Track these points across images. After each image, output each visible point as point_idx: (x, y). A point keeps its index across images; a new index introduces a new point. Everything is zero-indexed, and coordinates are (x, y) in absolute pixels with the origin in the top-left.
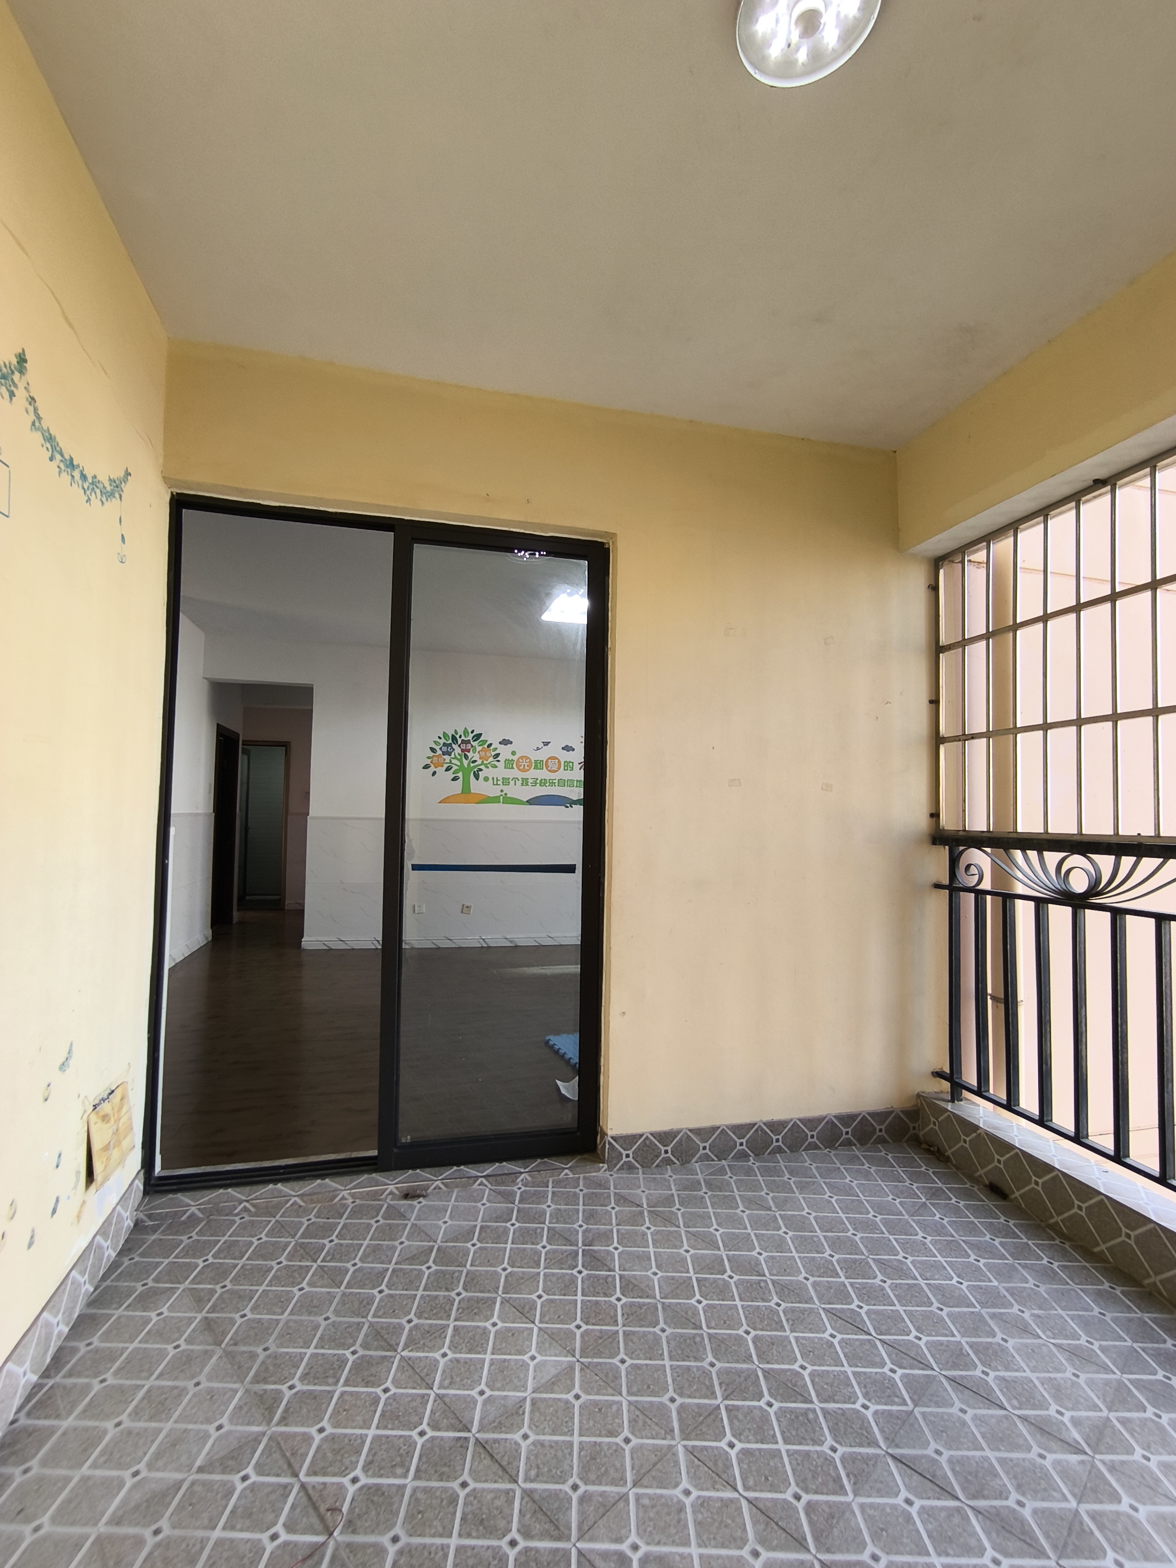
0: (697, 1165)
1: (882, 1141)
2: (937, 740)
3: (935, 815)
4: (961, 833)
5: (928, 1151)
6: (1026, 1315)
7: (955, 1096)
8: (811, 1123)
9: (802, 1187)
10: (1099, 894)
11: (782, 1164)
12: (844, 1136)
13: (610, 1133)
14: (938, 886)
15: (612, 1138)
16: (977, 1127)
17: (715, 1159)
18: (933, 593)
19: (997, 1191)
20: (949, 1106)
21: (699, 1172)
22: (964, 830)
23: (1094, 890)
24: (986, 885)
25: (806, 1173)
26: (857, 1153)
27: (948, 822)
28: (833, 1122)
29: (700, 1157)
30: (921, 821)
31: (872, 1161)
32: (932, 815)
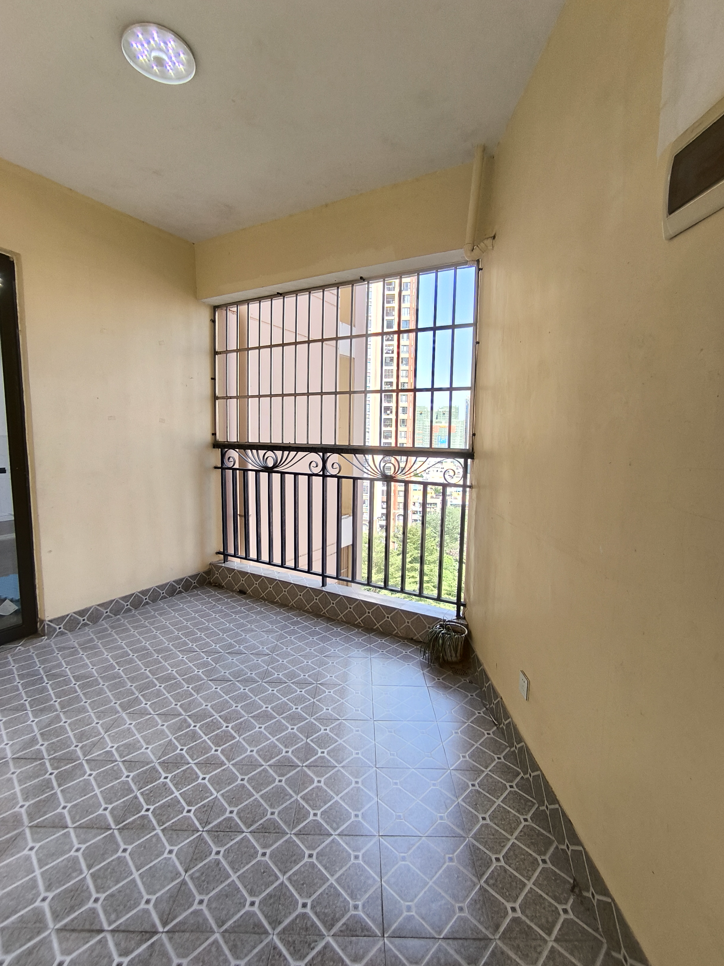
0: (103, 622)
1: (195, 587)
2: (215, 398)
3: (214, 434)
4: (226, 443)
5: (215, 586)
6: (253, 627)
7: (225, 560)
8: (161, 587)
9: (161, 615)
10: (277, 467)
11: (150, 609)
12: (178, 590)
13: (47, 619)
14: (216, 468)
15: (49, 621)
16: (234, 570)
17: (113, 616)
18: (213, 324)
19: (242, 592)
20: (223, 565)
21: (105, 624)
22: (227, 441)
23: (275, 465)
24: (236, 466)
25: (163, 608)
26: (185, 595)
27: (220, 438)
28: (172, 585)
29: (104, 618)
30: (209, 437)
31: (191, 596)
32: (213, 434)
